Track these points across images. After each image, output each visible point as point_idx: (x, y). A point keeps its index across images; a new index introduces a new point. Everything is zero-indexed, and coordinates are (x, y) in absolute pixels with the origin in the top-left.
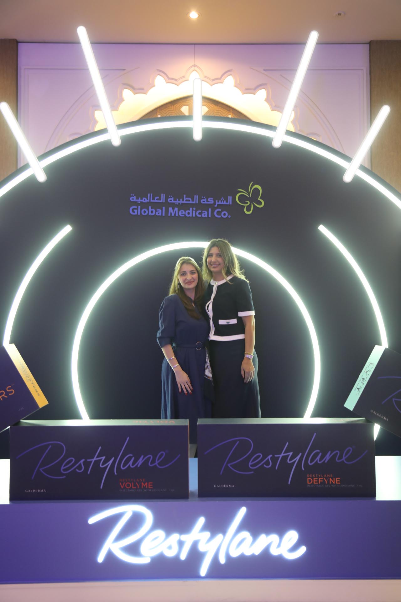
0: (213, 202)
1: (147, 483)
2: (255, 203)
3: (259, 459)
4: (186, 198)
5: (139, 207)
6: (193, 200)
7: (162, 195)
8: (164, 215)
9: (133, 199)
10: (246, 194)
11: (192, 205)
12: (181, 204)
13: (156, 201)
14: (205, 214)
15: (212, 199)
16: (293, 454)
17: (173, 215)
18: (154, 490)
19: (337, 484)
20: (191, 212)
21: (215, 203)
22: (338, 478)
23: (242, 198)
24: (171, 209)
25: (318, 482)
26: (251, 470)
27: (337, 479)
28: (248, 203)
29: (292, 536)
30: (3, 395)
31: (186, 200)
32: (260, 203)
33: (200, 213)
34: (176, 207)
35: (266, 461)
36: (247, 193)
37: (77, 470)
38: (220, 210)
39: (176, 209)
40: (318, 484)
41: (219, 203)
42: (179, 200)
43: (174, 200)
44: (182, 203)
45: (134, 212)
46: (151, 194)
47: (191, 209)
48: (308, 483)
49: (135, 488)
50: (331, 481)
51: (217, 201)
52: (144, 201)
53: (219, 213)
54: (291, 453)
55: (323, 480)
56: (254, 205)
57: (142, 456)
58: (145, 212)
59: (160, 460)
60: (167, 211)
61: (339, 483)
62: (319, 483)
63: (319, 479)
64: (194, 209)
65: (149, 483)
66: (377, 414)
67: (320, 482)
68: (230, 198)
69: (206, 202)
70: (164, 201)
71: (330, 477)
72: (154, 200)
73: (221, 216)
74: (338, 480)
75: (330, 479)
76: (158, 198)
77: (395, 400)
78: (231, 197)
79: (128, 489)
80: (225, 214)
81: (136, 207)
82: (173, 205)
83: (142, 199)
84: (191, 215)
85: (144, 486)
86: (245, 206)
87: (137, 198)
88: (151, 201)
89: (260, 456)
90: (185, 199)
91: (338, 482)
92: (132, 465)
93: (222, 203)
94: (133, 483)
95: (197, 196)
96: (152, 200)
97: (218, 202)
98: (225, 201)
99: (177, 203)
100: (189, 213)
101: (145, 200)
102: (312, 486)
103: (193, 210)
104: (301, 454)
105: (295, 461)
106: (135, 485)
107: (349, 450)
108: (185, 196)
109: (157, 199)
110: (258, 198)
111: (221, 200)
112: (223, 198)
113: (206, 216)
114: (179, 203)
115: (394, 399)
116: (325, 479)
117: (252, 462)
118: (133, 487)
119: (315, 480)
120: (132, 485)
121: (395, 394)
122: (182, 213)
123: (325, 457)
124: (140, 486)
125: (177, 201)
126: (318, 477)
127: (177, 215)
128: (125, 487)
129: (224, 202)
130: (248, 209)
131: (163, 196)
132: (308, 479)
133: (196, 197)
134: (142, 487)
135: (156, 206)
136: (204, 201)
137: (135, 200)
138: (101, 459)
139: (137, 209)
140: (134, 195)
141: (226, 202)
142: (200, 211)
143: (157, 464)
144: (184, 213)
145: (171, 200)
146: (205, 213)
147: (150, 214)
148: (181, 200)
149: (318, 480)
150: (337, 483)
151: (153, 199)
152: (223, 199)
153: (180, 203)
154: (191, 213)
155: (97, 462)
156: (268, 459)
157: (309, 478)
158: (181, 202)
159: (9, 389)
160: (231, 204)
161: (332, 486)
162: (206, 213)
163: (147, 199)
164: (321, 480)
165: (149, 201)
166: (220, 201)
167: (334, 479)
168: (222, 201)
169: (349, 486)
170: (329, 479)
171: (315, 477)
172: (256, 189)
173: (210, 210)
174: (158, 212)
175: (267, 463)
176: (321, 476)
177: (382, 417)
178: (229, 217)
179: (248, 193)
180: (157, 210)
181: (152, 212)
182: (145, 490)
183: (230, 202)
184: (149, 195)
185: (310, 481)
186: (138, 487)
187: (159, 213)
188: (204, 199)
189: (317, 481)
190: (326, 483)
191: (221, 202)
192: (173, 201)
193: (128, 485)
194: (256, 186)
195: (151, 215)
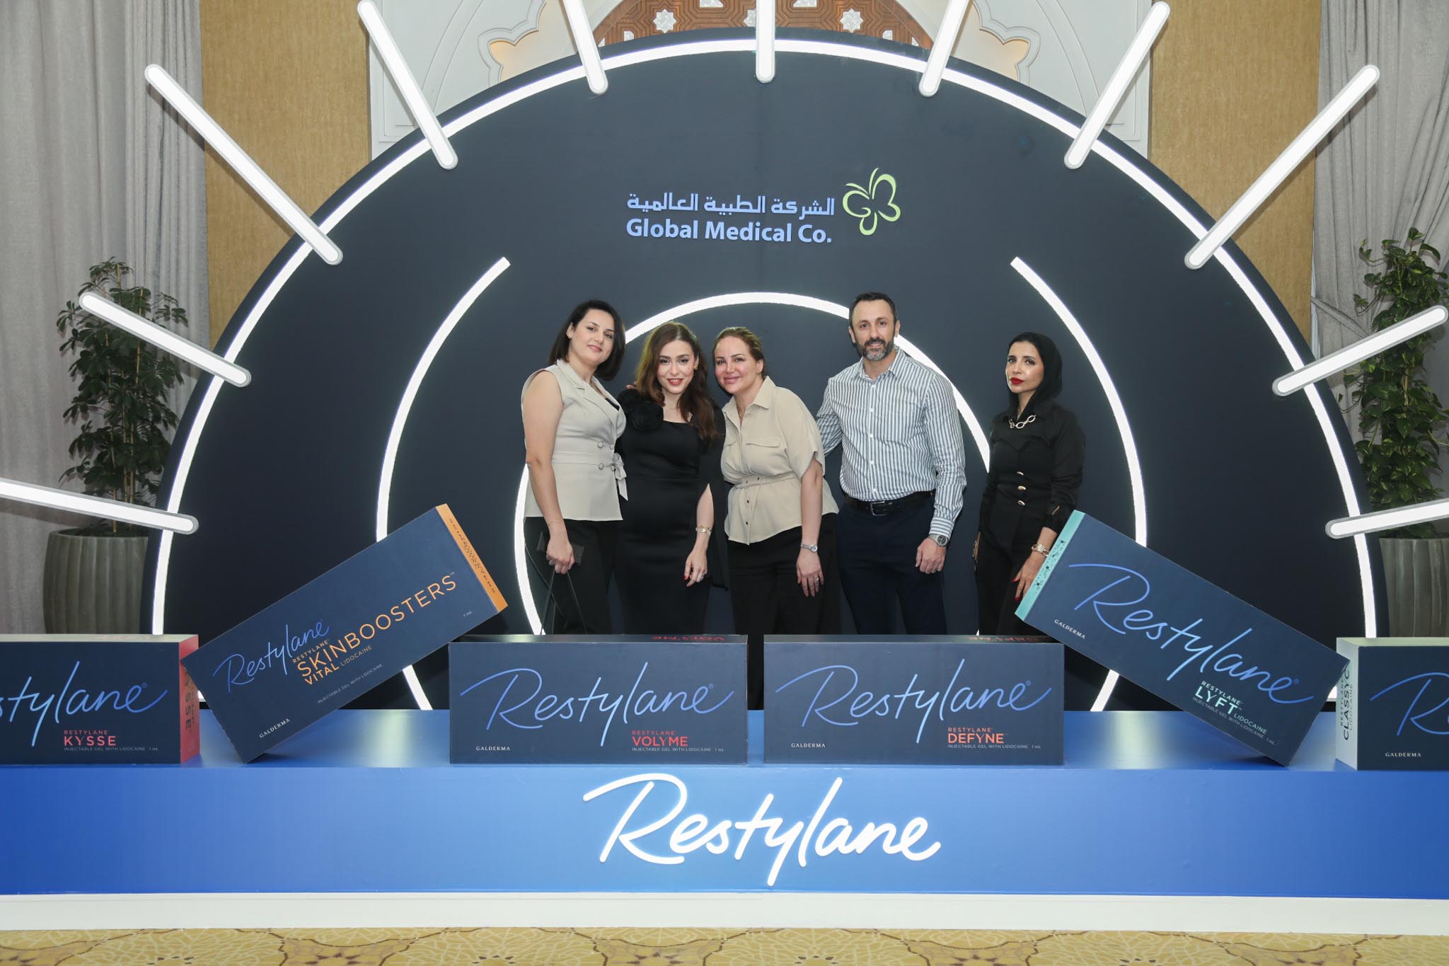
0: (795, 210)
1: (677, 738)
2: (882, 212)
3: (868, 702)
4: (741, 201)
5: (646, 221)
6: (755, 207)
7: (692, 195)
8: (695, 236)
9: (633, 204)
10: (864, 192)
11: (754, 217)
12: (730, 214)
13: (679, 208)
14: (780, 236)
15: (794, 203)
16: (924, 694)
17: (714, 236)
18: (691, 749)
19: (999, 744)
20: (750, 230)
21: (799, 213)
22: (1000, 735)
23: (856, 203)
24: (710, 224)
25: (966, 740)
26: (854, 720)
27: (998, 735)
28: (866, 212)
29: (920, 825)
30: (437, 591)
31: (742, 207)
32: (892, 213)
33: (769, 234)
34: (722, 221)
35: (881, 704)
36: (864, 190)
37: (561, 715)
38: (810, 226)
39: (721, 225)
40: (967, 744)
41: (808, 213)
42: (727, 206)
43: (716, 207)
44: (732, 213)
45: (636, 231)
46: (671, 194)
47: (751, 224)
48: (950, 742)
49: (658, 745)
50: (988, 739)
51: (804, 208)
52: (655, 209)
53: (808, 233)
54: (922, 693)
55: (975, 736)
56: (879, 216)
57: (670, 694)
58: (657, 230)
59: (700, 700)
60: (702, 229)
61: (1002, 742)
62: (969, 742)
63: (969, 735)
64: (758, 224)
65: (682, 738)
66: (1065, 626)
67: (970, 740)
68: (831, 202)
69: (781, 211)
70: (696, 209)
71: (987, 732)
72: (677, 206)
73: (813, 240)
74: (999, 737)
75: (987, 736)
76: (684, 201)
77: (1097, 605)
78: (833, 200)
79: (646, 747)
80: (819, 236)
81: (639, 221)
82: (716, 218)
83: (651, 204)
84: (750, 238)
85: (674, 742)
86: (861, 218)
87: (642, 203)
88: (671, 207)
89: (869, 696)
90: (739, 204)
91: (999, 740)
92: (653, 709)
93: (815, 212)
94: (654, 738)
95: (764, 198)
96: (673, 205)
97: (807, 209)
98: (820, 208)
99: (722, 212)
100: (746, 234)
101: (657, 206)
102: (956, 746)
103: (755, 227)
104: (938, 694)
105: (928, 705)
106: (658, 741)
107: (1021, 688)
108: (739, 197)
109: (682, 205)
110: (888, 202)
111: (813, 207)
112: (815, 202)
113: (782, 239)
114: (727, 213)
115: (1095, 602)
116: (977, 735)
117: (855, 706)
118: (654, 745)
119: (962, 736)
120: (652, 739)
121: (1098, 593)
122: (733, 233)
123: (978, 699)
124: (667, 742)
125: (723, 209)
126: (967, 732)
127: (722, 237)
128: (640, 745)
129: (818, 210)
130: (868, 225)
131: (694, 198)
132: (949, 735)
133: (762, 200)
134: (670, 745)
135: (681, 218)
136: (777, 208)
137: (637, 206)
138: (602, 698)
139: (642, 224)
140: (634, 195)
141: (823, 210)
142: (770, 229)
143: (695, 708)
144: (736, 232)
145: (711, 206)
146: (779, 232)
147: (668, 235)
148: (731, 205)
149: (966, 736)
150: (997, 742)
151: (675, 204)
152: (817, 204)
153: (729, 212)
154: (750, 233)
155: (595, 703)
156: (883, 702)
157: (950, 733)
158: (731, 209)
159: (446, 581)
160: (832, 214)
161: (991, 746)
162: (782, 232)
163: (663, 205)
164: (971, 736)
165: (665, 207)
166: (810, 208)
167: (993, 735)
168: (815, 208)
169: (1019, 746)
170: (985, 736)
171: (962, 732)
172: (885, 182)
173: (789, 226)
174: (685, 231)
175: (882, 708)
176: (971, 730)
177: (1074, 632)
178: (829, 240)
179: (867, 190)
180: (683, 227)
181: (672, 231)
182: (675, 749)
183: (830, 211)
184: (666, 195)
185: (952, 738)
186: (663, 744)
187: (685, 233)
188: (777, 203)
189: (964, 738)
190: (980, 742)
191: (813, 210)
192: (714, 209)
193: (647, 741)
194: (884, 177)
195: (670, 237)
